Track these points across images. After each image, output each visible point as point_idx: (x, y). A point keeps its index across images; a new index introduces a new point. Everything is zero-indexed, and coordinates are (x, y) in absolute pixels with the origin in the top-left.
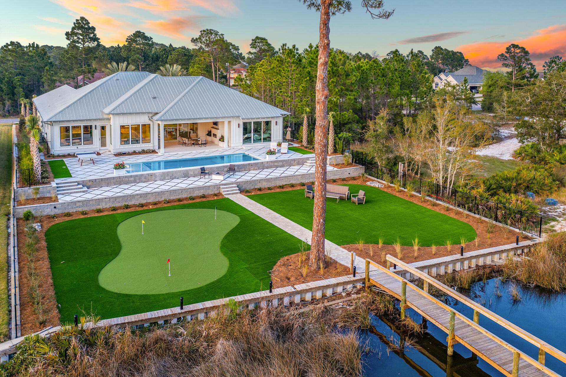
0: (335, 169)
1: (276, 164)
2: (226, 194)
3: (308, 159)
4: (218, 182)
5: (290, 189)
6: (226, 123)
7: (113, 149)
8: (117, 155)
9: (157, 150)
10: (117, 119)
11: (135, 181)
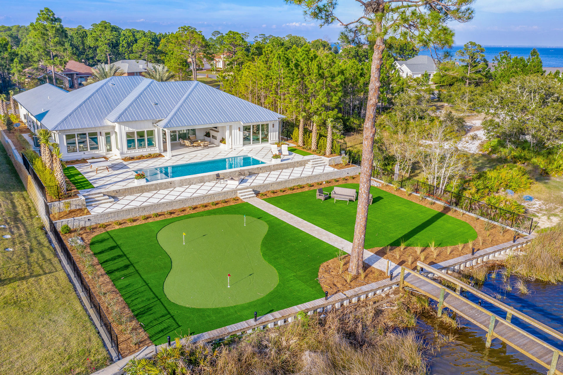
0: (336, 170)
1: (282, 167)
2: (244, 199)
3: (309, 160)
4: (234, 187)
5: (300, 191)
6: (228, 127)
7: (122, 153)
8: (125, 159)
9: (163, 154)
10: (123, 127)
11: (156, 189)
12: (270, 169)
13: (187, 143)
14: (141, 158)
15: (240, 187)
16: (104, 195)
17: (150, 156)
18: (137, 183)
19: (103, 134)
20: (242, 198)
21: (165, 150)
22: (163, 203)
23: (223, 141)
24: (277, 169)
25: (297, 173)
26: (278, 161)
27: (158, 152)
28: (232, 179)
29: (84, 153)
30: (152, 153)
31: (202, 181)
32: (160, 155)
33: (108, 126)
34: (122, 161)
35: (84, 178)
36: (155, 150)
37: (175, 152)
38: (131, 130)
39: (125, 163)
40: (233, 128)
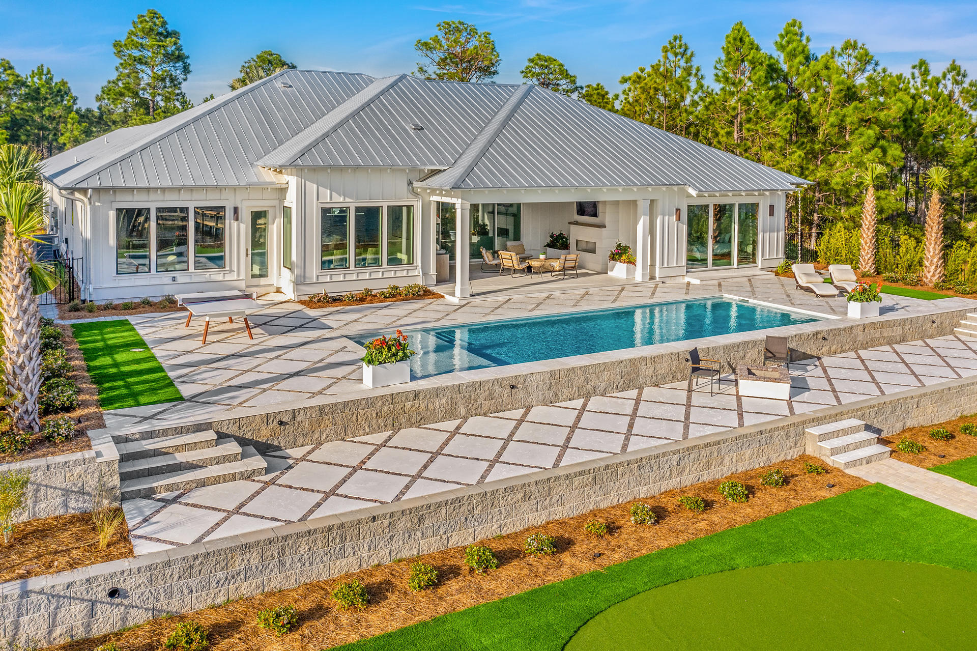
3: (963, 313)
6: (643, 206)
7: (298, 283)
8: (313, 302)
9: (435, 289)
10: (312, 187)
13: (509, 257)
14: (365, 298)
16: (222, 437)
17: (394, 295)
19: (246, 216)
21: (446, 276)
22: (508, 488)
23: (621, 253)
24: (876, 343)
26: (871, 312)
27: (420, 281)
28: (751, 372)
29: (174, 279)
30: (402, 284)
32: (427, 293)
33: (263, 187)
34: (300, 307)
35: (153, 358)
37: (481, 285)
38: (338, 201)
39: (313, 313)
40: (659, 207)
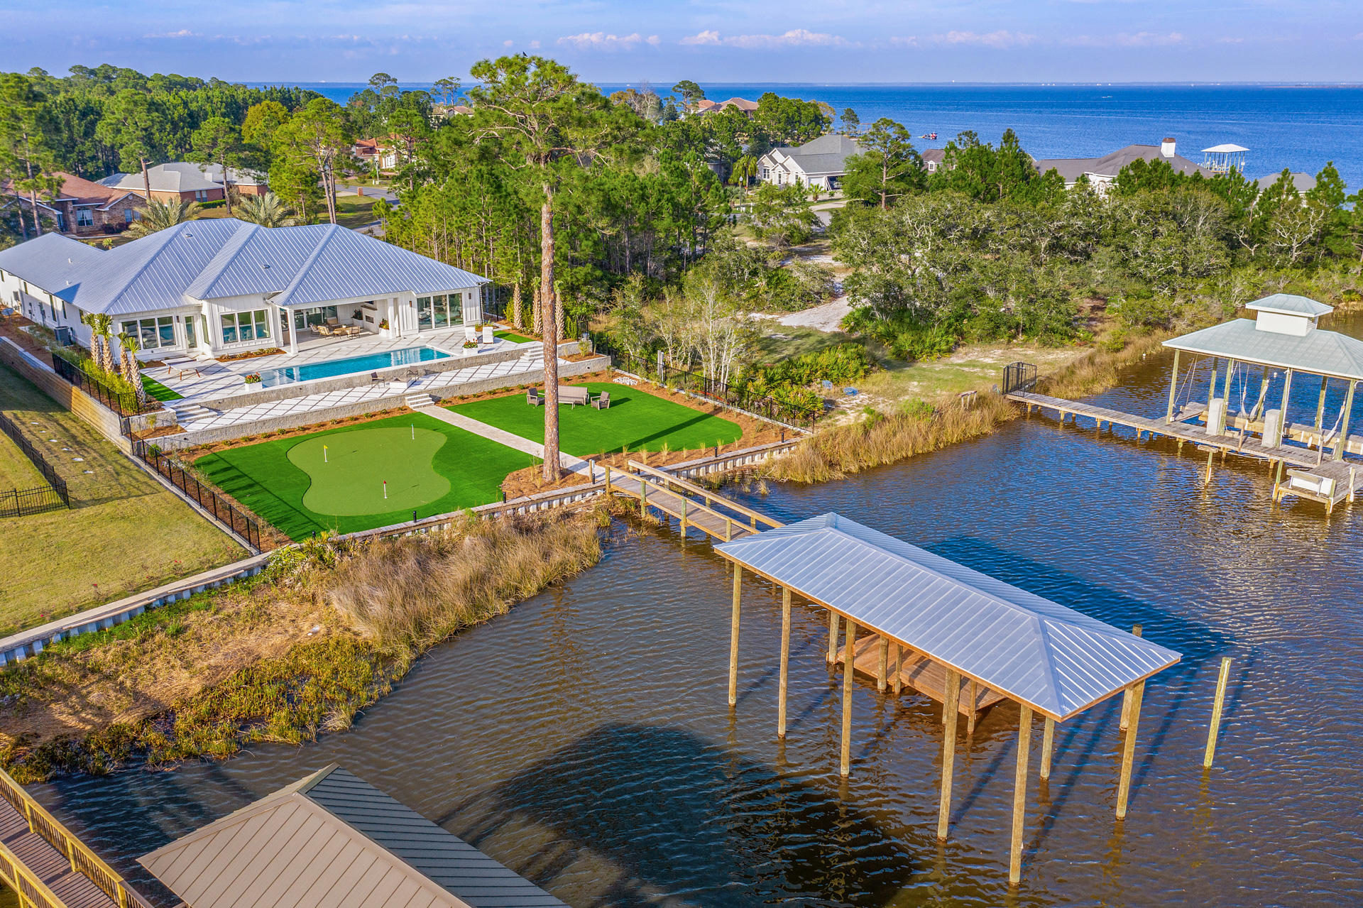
0: (568, 363)
1: (478, 361)
2: (415, 407)
3: (525, 350)
4: (400, 392)
5: (505, 395)
6: (391, 302)
7: (215, 350)
8: (221, 359)
9: (283, 349)
10: (215, 306)
11: (278, 398)
12: (459, 365)
13: (323, 330)
14: (247, 355)
15: (409, 391)
16: (202, 407)
17: (262, 353)
18: (248, 389)
19: (182, 319)
20: (411, 407)
21: (287, 343)
22: (292, 416)
23: (384, 324)
24: (472, 365)
25: (504, 369)
26: (473, 352)
27: (275, 346)
28: (397, 380)
29: (153, 351)
30: (265, 348)
31: (350, 385)
32: (279, 351)
33: (190, 306)
34: (216, 362)
35: (164, 386)
36: (270, 343)
37: (304, 346)
38: (228, 311)
39: (223, 364)
40: (399, 300)
